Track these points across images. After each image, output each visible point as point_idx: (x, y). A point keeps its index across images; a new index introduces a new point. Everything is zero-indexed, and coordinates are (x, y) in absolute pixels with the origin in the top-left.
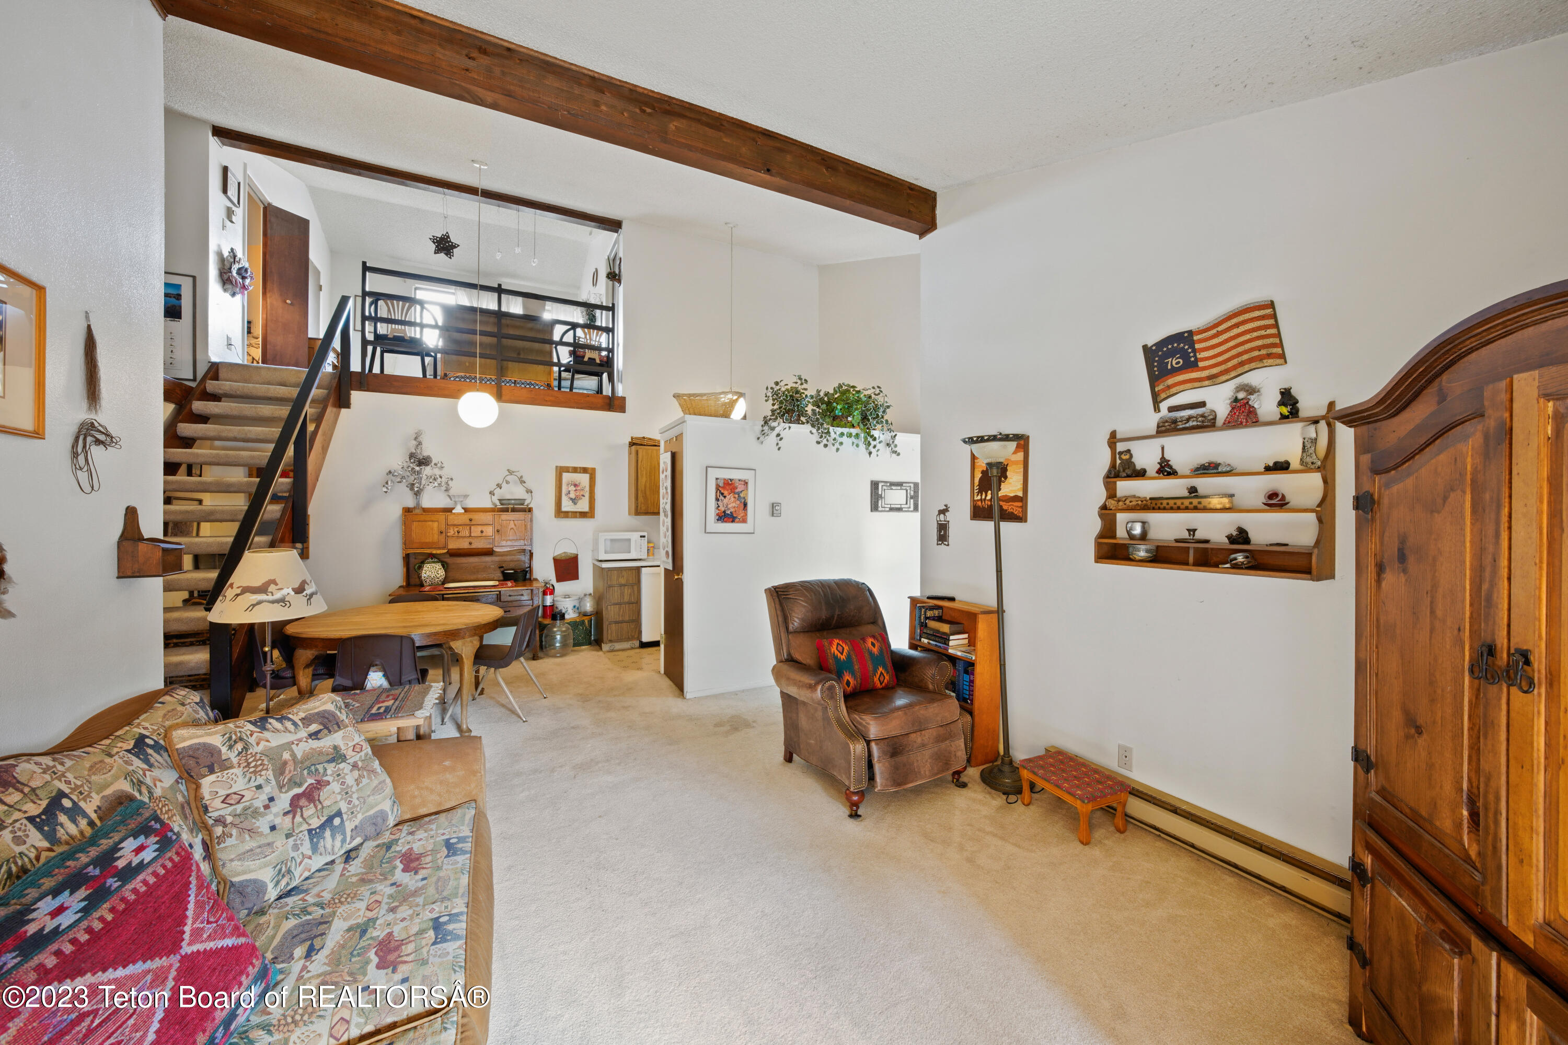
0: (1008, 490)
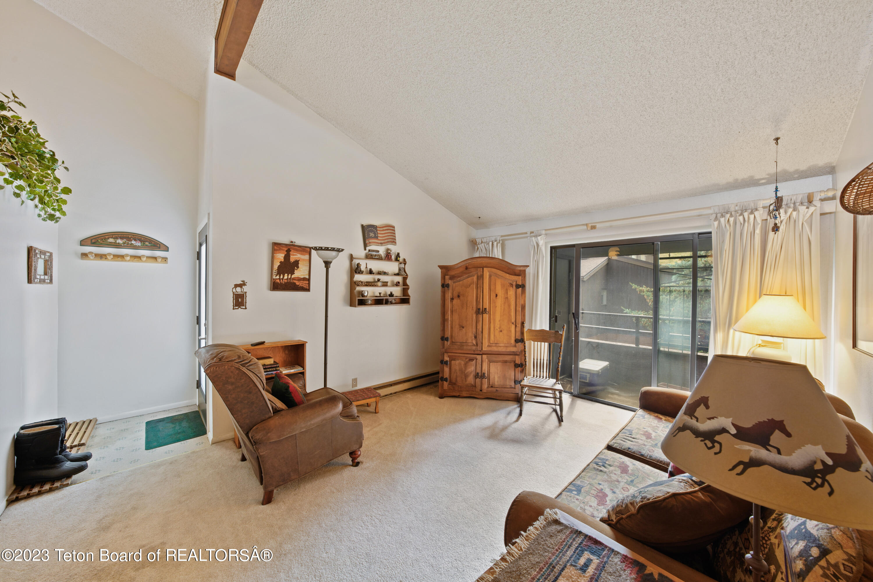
0: (299, 274)
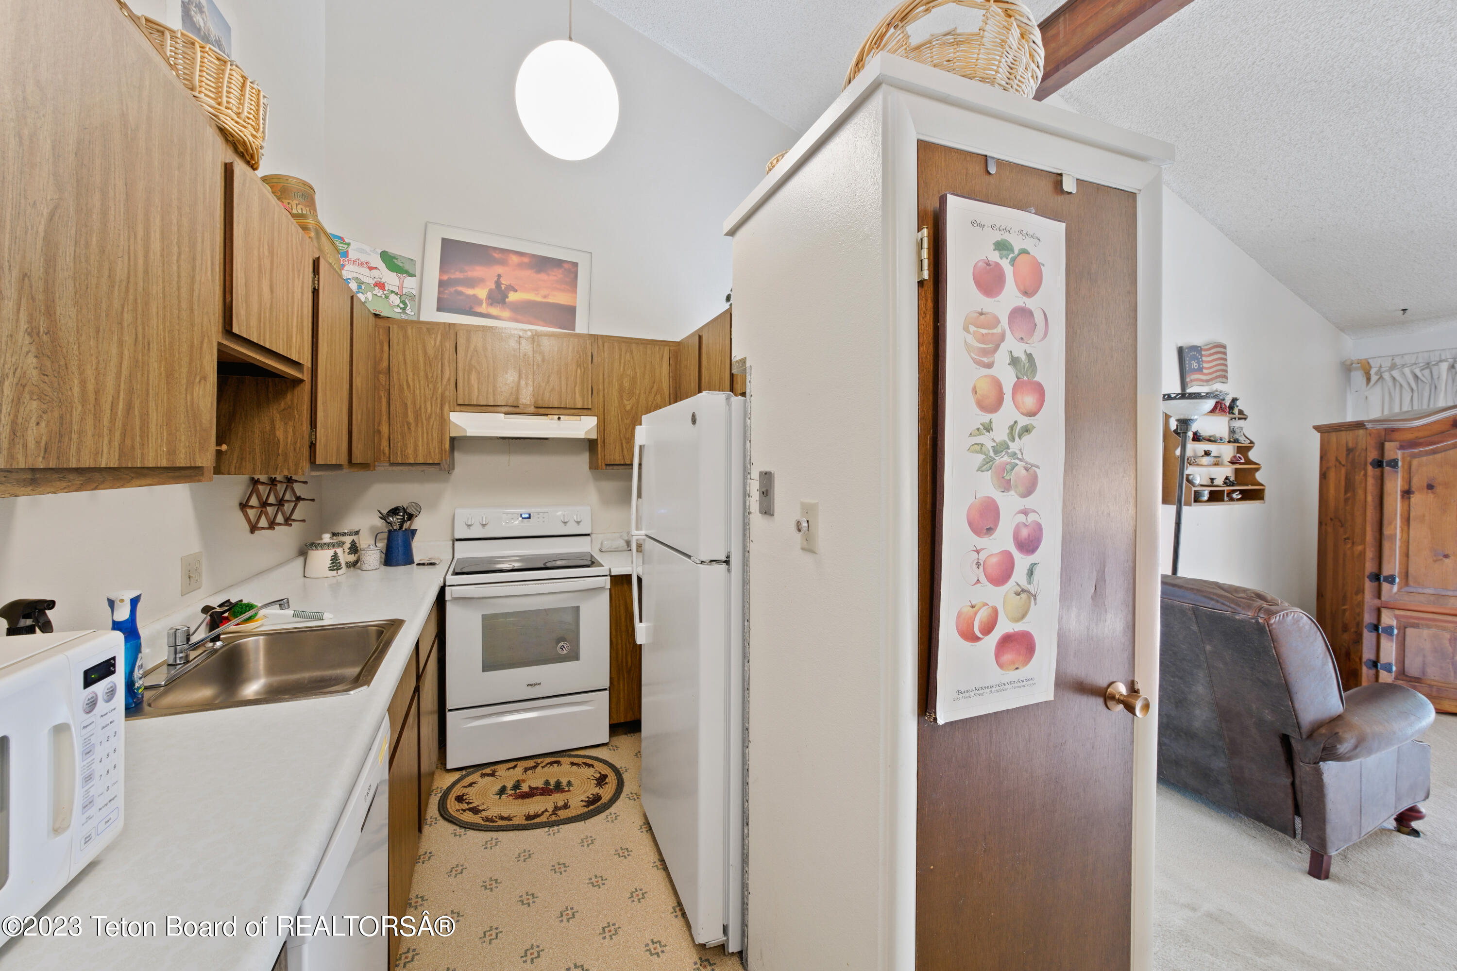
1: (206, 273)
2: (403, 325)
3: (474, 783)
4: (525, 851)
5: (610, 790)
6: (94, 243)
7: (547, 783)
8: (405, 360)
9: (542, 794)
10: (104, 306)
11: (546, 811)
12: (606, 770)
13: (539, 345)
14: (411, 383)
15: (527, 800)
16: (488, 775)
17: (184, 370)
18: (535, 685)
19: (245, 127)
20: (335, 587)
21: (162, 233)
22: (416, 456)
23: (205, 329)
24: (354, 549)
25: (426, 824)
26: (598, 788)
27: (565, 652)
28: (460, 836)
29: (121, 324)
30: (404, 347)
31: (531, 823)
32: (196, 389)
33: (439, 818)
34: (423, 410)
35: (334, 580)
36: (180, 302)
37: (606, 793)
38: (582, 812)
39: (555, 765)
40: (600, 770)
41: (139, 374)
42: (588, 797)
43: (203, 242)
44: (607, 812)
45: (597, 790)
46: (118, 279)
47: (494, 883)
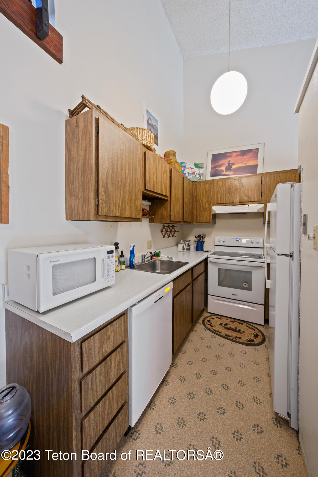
1: (139, 177)
2: (200, 182)
3: (214, 319)
4: (222, 344)
5: (258, 340)
6: (115, 174)
7: (236, 328)
8: (200, 193)
9: (233, 331)
10: (117, 186)
11: (233, 336)
12: (259, 333)
13: (241, 181)
14: (202, 199)
15: (228, 330)
16: (219, 318)
17: (134, 198)
18: (235, 295)
19: (148, 142)
20: (183, 254)
21: (129, 170)
22: (203, 220)
23: (139, 189)
24: (189, 245)
25: (198, 323)
26: (254, 338)
27: (246, 287)
28: (205, 330)
29: (120, 189)
30: (200, 189)
31: (227, 337)
32: (137, 202)
33: (202, 323)
34: (205, 206)
35: (183, 252)
36: (133, 183)
37: (257, 341)
38: (245, 342)
39: (241, 324)
40: (257, 332)
41: (124, 199)
42: (249, 339)
43: (138, 170)
44: (255, 347)
45: (253, 338)
46: (120, 180)
47: (210, 347)
